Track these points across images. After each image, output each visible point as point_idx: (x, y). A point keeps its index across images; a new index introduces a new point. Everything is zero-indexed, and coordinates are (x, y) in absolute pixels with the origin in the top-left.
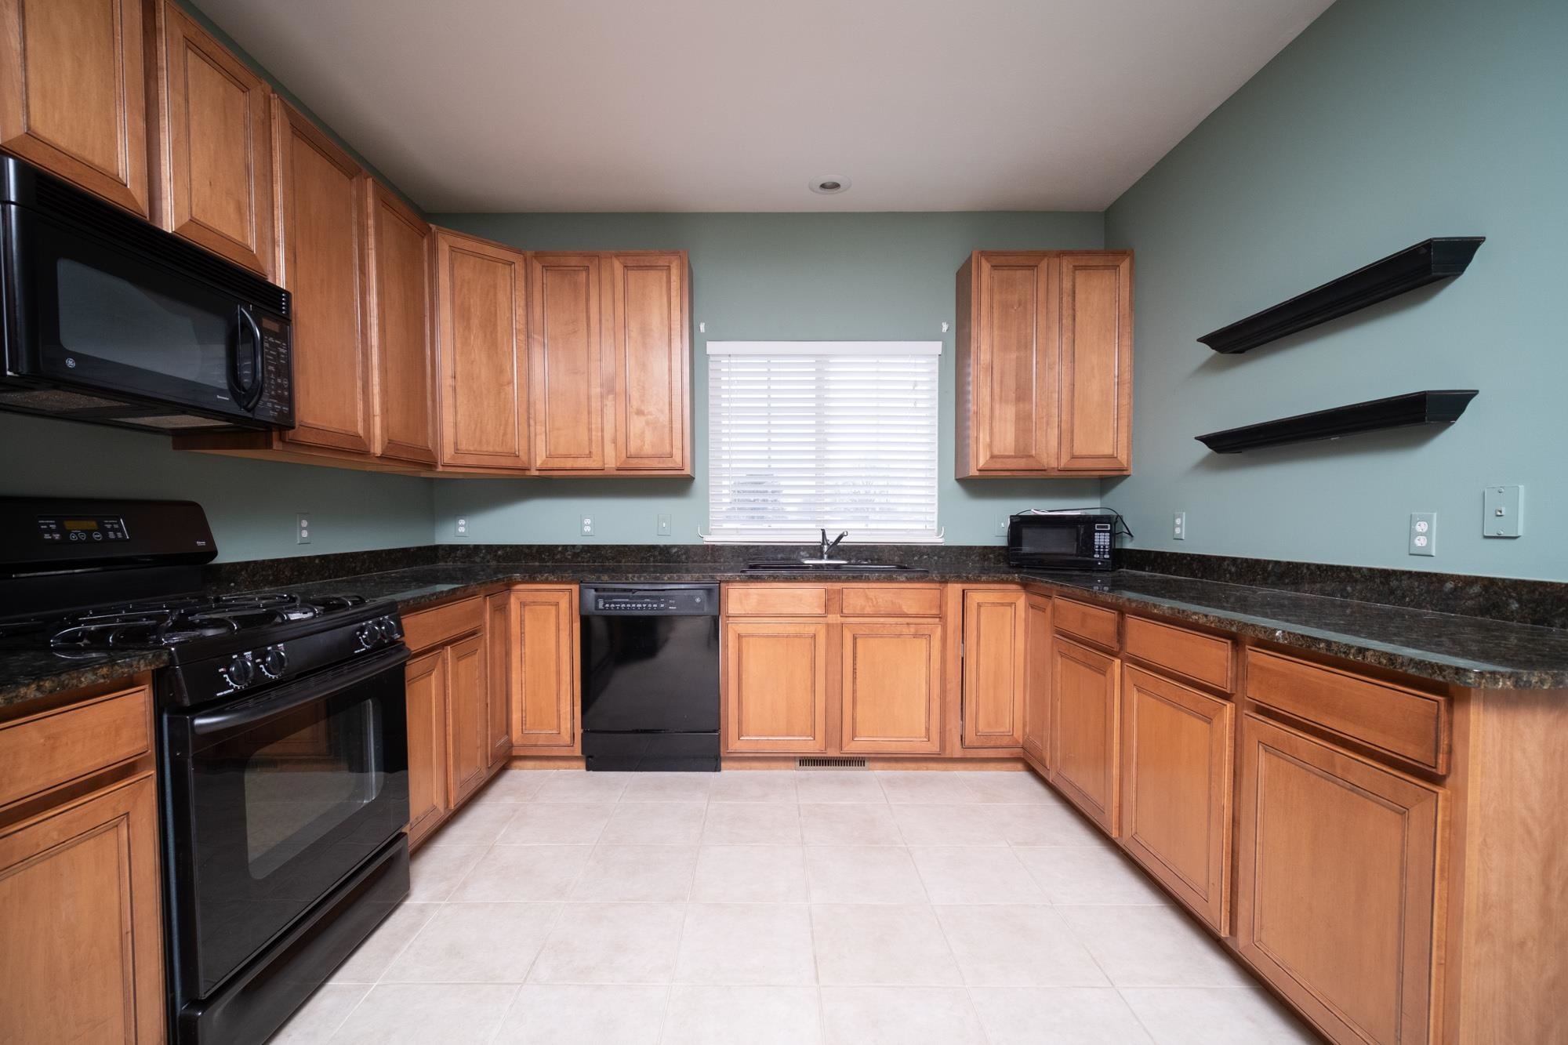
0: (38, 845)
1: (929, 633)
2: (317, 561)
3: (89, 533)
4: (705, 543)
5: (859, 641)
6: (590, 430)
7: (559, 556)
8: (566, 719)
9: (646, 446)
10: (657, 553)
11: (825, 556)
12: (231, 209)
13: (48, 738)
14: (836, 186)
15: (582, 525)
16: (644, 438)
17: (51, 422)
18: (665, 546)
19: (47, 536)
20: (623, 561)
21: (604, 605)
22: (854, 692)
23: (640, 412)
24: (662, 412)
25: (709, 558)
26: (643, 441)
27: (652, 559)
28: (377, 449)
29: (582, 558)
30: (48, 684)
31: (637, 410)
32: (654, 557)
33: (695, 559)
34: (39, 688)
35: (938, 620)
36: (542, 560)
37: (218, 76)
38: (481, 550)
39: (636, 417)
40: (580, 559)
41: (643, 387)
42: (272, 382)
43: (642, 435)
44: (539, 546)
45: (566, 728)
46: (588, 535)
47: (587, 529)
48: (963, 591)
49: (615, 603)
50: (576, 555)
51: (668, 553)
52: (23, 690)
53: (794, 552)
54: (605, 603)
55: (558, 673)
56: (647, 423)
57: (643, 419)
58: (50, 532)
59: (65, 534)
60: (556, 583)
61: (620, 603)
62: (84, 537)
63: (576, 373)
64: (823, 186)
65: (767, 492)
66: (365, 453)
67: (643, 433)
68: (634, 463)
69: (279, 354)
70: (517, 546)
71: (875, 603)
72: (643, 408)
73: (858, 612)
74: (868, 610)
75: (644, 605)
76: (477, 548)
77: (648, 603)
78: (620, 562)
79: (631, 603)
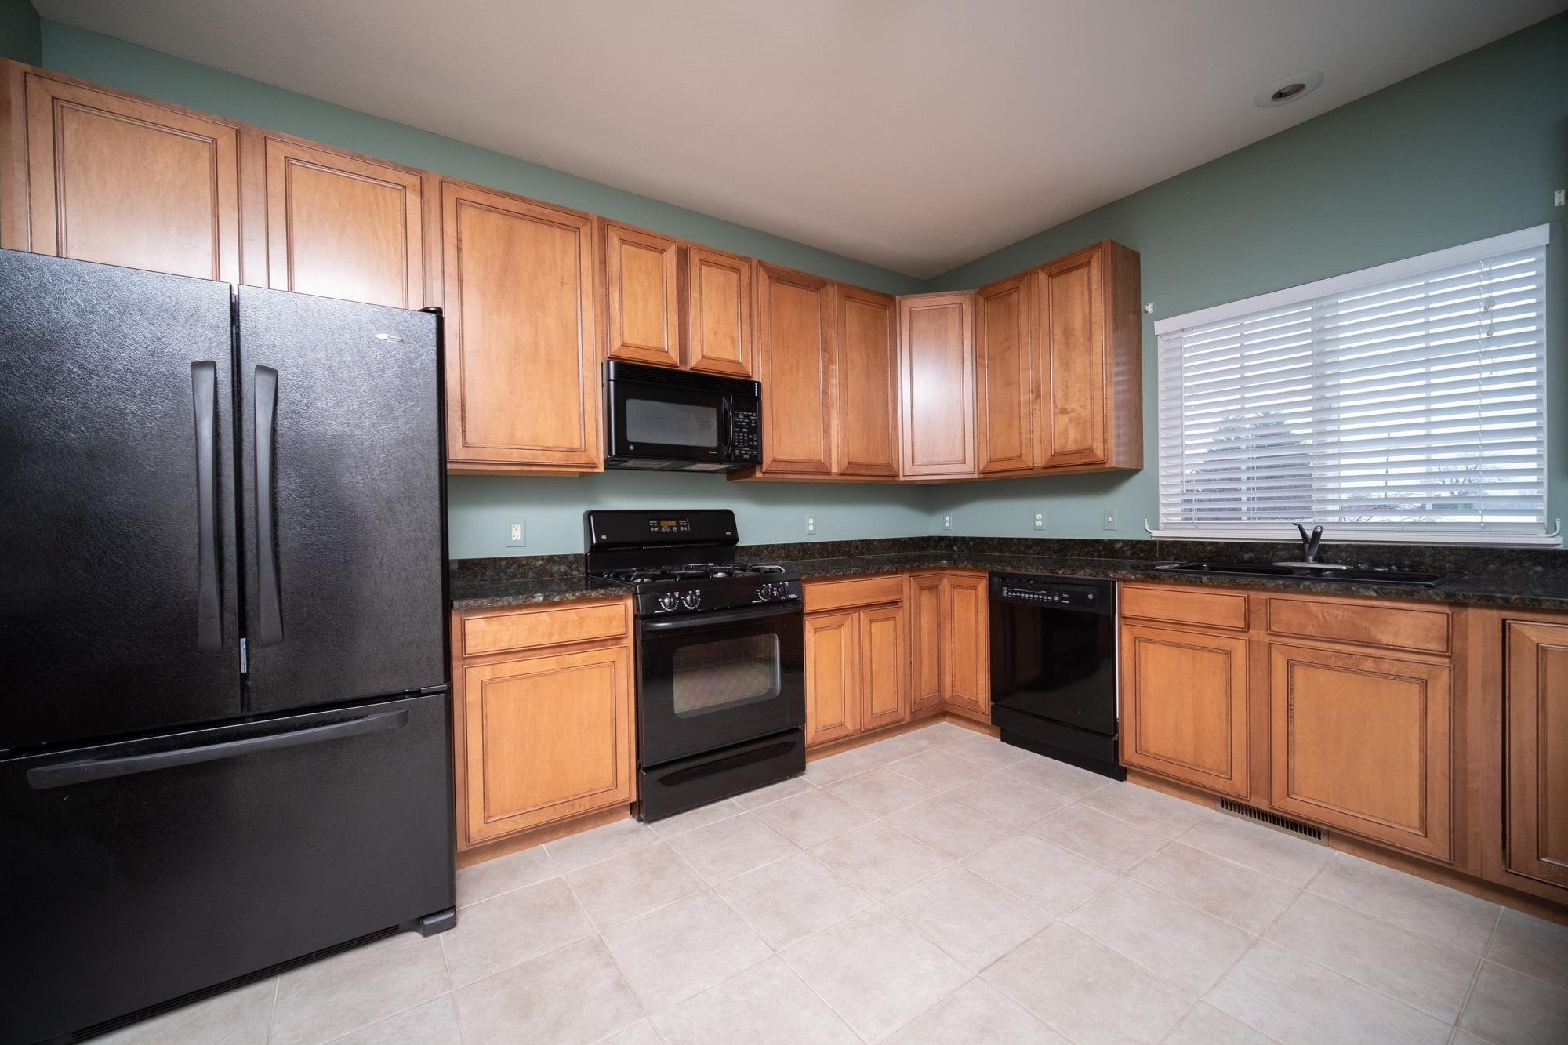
0: (574, 663)
1: (1425, 676)
2: (818, 546)
3: (671, 527)
4: (1154, 539)
5: (1299, 672)
6: (1020, 433)
7: (1014, 548)
8: (982, 690)
9: (1069, 443)
10: (1101, 548)
11: (1311, 558)
12: (728, 343)
13: (580, 618)
14: (1299, 88)
15: (1035, 520)
16: (1067, 435)
17: (658, 472)
18: (1110, 541)
19: (652, 529)
20: (1069, 554)
21: (1007, 594)
22: (1289, 734)
23: (1064, 411)
24: (1084, 407)
25: (1157, 555)
26: (1066, 438)
27: (1096, 554)
28: (835, 470)
29: (1034, 550)
30: (577, 594)
31: (1061, 409)
32: (1099, 551)
33: (1141, 555)
34: (573, 595)
35: (1447, 660)
36: (1001, 550)
37: (720, 271)
38: (958, 541)
39: (1060, 416)
40: (1031, 551)
41: (1067, 386)
42: (746, 438)
43: (1065, 433)
44: (999, 538)
45: (982, 698)
46: (1040, 529)
47: (1039, 524)
48: (1504, 621)
49: (1016, 592)
50: (1028, 547)
51: (1112, 547)
52: (567, 595)
53: (1268, 552)
54: (1008, 591)
55: (977, 647)
56: (1071, 421)
57: (1066, 418)
58: (654, 527)
59: (660, 527)
60: (972, 571)
61: (1021, 592)
62: (668, 530)
63: (1010, 385)
64: (1280, 95)
65: (1240, 479)
66: (829, 473)
67: (1067, 430)
68: (1059, 461)
69: (750, 420)
70: (983, 538)
71: (1322, 622)
72: (1066, 407)
73: (1294, 631)
74: (1310, 630)
75: (1041, 597)
76: (956, 538)
77: (1043, 595)
78: (1067, 555)
79: (1030, 594)
